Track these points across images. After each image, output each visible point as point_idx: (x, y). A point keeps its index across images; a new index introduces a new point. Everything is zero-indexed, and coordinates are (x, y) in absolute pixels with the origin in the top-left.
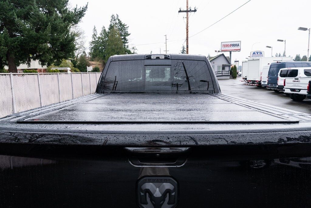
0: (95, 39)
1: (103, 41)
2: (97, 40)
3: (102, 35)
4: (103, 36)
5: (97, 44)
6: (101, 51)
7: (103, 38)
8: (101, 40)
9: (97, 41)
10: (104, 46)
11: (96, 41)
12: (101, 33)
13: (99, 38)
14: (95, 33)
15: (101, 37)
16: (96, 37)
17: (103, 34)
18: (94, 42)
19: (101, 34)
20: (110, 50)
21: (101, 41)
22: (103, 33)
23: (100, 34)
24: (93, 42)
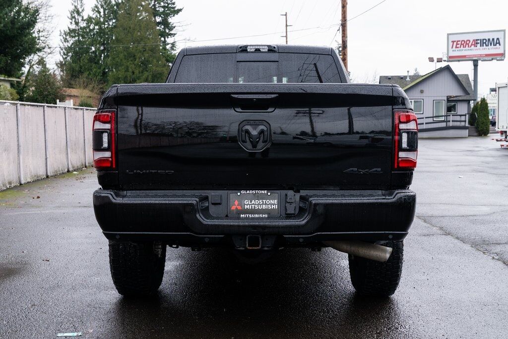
0: (77, 23)
1: (100, 28)
2: (85, 25)
3: (99, 13)
4: (102, 14)
5: (83, 37)
6: (94, 60)
7: (102, 20)
8: (97, 27)
9: (84, 28)
10: (103, 44)
11: (81, 28)
12: (96, 7)
13: (89, 20)
14: (79, 7)
15: (94, 16)
16: (80, 19)
17: (102, 10)
18: (74, 31)
19: (96, 9)
20: (121, 56)
21: (94, 29)
22: (102, 6)
23: (93, 10)
24: (71, 33)
